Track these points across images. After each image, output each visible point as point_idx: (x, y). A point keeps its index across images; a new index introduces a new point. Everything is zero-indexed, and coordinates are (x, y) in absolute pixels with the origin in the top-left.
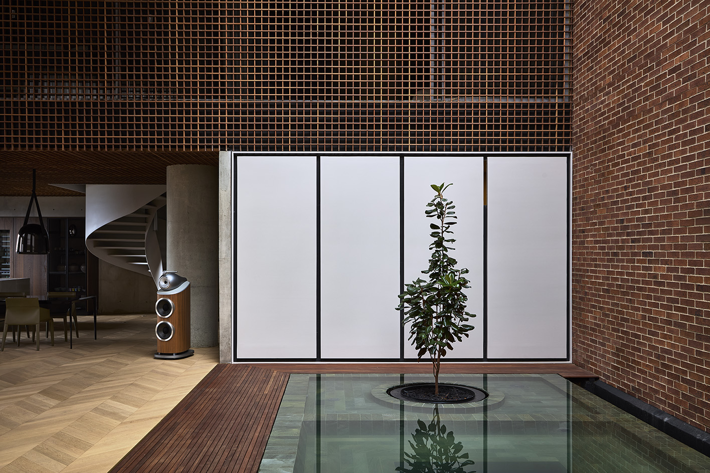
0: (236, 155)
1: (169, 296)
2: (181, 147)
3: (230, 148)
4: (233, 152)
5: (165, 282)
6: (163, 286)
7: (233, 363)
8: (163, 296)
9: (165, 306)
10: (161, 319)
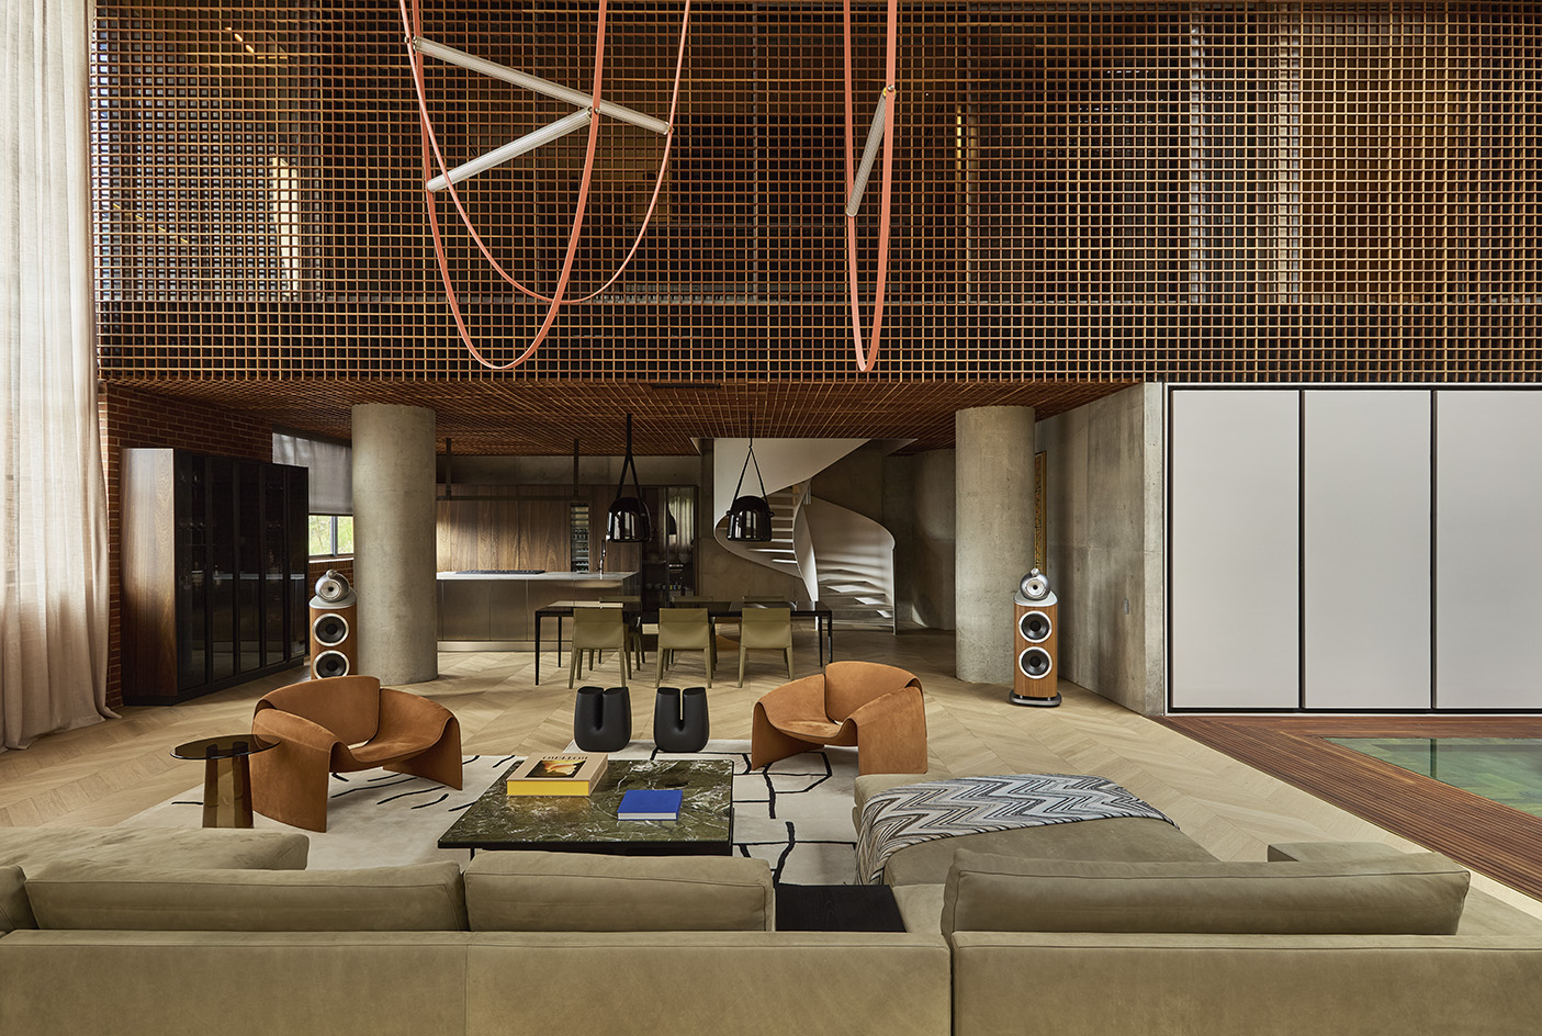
0: (1171, 389)
1: (1043, 609)
2: (1084, 376)
3: (1161, 378)
4: (1167, 384)
5: (1035, 587)
6: (1032, 592)
7: (1167, 714)
8: (1034, 608)
9: (1034, 624)
10: (1030, 644)
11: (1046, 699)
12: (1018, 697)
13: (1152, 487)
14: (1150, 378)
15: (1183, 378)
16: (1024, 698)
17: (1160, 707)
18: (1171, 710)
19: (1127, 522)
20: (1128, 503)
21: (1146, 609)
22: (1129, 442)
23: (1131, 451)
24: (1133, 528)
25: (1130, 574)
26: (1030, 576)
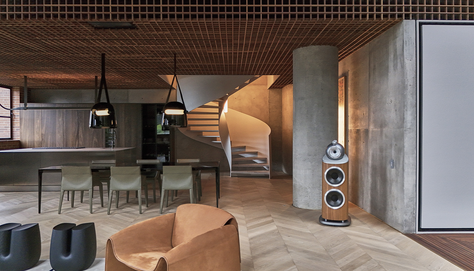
0: (421, 24)
1: (340, 165)
2: (364, 16)
3: (414, 17)
4: (418, 21)
5: (335, 152)
6: (333, 155)
7: (418, 233)
8: (334, 165)
9: (334, 175)
10: (331, 187)
11: (340, 222)
12: (324, 220)
13: (409, 87)
14: (407, 17)
15: (429, 18)
16: (328, 221)
17: (413, 228)
18: (420, 229)
19: (393, 110)
20: (393, 99)
21: (405, 165)
22: (394, 60)
23: (395, 66)
24: (396, 114)
25: (395, 143)
26: (332, 145)
